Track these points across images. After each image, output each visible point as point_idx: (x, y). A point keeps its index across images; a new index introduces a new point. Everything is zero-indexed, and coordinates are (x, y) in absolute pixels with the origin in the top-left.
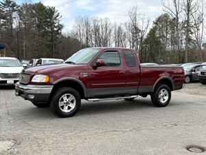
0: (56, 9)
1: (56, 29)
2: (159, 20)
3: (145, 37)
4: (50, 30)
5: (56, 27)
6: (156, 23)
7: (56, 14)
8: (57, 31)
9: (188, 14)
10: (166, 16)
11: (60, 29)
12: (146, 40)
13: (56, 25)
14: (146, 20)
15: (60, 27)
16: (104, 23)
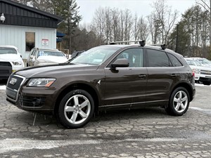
1: (72, 21)
2: (189, 13)
3: (171, 31)
4: (66, 22)
5: (73, 19)
6: (185, 16)
7: (73, 5)
8: (74, 23)
10: (197, 8)
11: (77, 21)
12: (172, 34)
13: (73, 16)
14: (173, 13)
15: (78, 19)
16: (124, 14)
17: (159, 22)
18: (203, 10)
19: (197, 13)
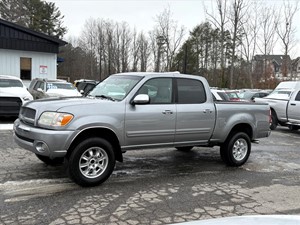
0: (56, 6)
1: (55, 34)
2: (197, 31)
3: (177, 51)
5: (55, 31)
6: (194, 34)
7: (55, 13)
8: (57, 36)
9: (235, 25)
10: (207, 25)
11: (60, 34)
12: (178, 55)
13: (55, 28)
14: (179, 29)
15: (62, 31)
16: (121, 28)
17: (162, 39)
18: (214, 27)
19: (207, 31)
